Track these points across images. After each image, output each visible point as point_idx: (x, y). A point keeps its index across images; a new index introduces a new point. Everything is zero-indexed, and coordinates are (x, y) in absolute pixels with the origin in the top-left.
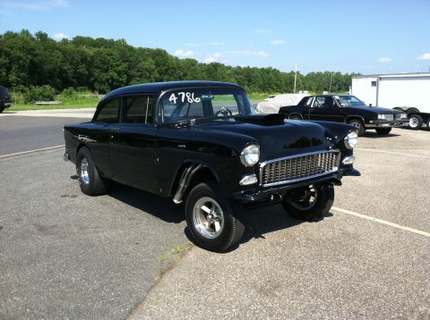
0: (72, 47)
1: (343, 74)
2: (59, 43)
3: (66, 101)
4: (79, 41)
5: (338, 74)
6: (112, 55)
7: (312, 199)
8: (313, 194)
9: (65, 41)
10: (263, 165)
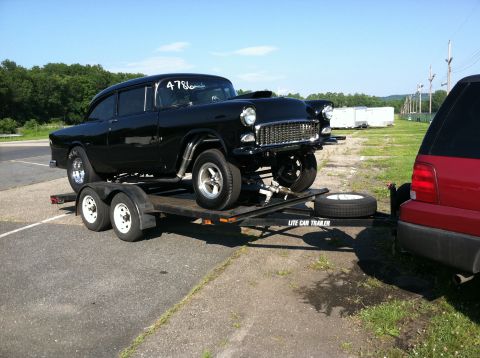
0: (42, 75)
1: (346, 94)
2: (30, 71)
3: (27, 134)
4: (51, 69)
5: (341, 95)
6: (87, 82)
7: (298, 173)
8: (299, 168)
9: (36, 69)
10: (258, 127)
